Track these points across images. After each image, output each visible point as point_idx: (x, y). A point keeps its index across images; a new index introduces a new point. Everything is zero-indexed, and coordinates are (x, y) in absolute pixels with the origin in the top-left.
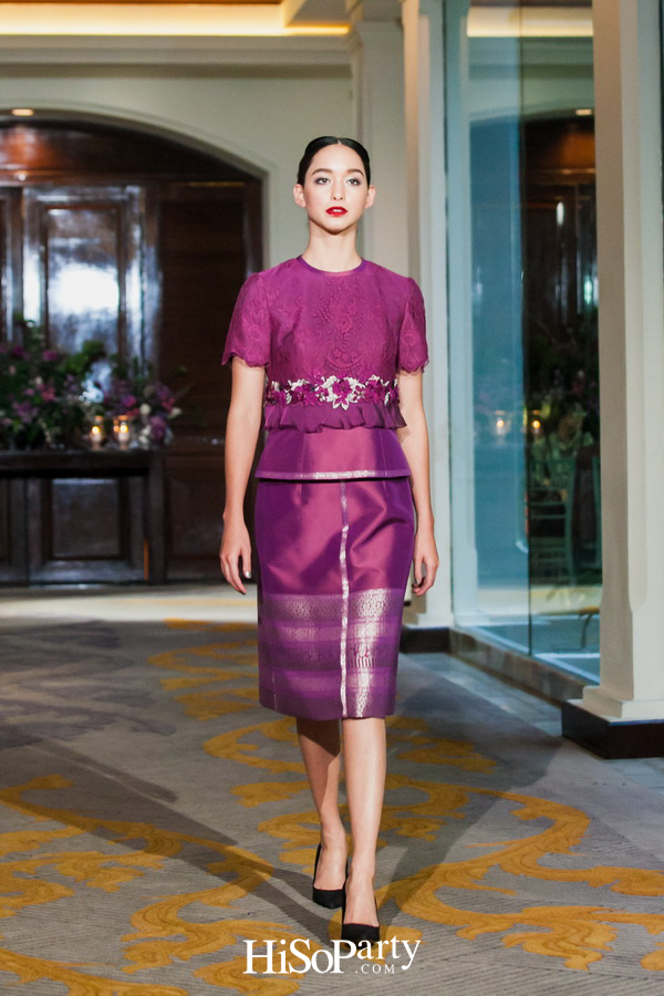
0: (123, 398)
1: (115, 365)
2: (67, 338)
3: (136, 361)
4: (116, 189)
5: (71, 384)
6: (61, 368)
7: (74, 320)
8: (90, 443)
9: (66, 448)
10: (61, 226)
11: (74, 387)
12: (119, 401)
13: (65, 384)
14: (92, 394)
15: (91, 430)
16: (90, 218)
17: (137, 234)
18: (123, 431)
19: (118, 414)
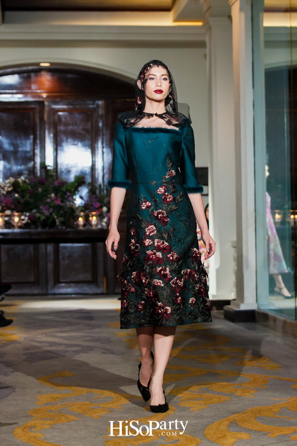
0: (94, 204)
1: (90, 187)
2: (66, 174)
3: (100, 186)
4: (91, 102)
5: (68, 197)
6: (64, 189)
7: (69, 166)
8: (78, 225)
9: (66, 228)
10: (63, 120)
11: (70, 198)
12: (92, 205)
13: (66, 197)
14: (78, 202)
15: (78, 219)
16: (77, 116)
17: (101, 124)
18: (94, 220)
19: (92, 211)
